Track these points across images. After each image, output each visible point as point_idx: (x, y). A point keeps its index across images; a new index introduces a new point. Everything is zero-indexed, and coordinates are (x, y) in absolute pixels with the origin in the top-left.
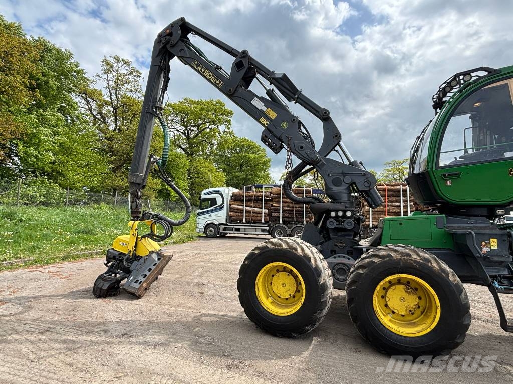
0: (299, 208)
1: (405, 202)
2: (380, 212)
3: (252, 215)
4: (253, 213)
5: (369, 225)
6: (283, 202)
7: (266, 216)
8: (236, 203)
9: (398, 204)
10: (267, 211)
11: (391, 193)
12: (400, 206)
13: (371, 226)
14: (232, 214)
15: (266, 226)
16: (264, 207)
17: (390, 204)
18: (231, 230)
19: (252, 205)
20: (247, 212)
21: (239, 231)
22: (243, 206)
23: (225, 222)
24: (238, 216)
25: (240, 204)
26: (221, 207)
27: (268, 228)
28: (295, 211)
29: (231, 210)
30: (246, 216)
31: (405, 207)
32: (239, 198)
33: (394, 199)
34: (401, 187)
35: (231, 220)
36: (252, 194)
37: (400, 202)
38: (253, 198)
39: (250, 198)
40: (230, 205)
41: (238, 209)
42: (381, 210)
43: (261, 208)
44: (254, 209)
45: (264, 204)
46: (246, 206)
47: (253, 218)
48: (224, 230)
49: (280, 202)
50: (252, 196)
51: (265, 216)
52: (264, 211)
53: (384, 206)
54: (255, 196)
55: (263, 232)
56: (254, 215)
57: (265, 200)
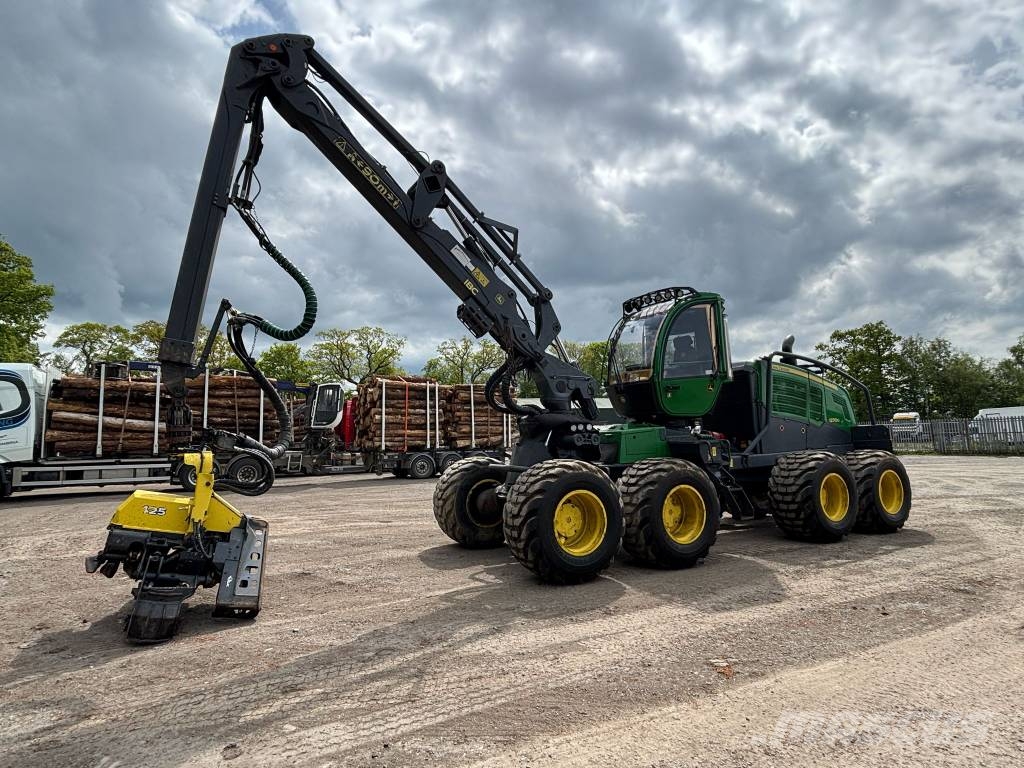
0: (248, 417)
1: (433, 407)
2: (396, 423)
3: (122, 435)
4: (126, 431)
5: (380, 446)
6: (210, 405)
7: (163, 436)
8: (70, 407)
9: (423, 411)
10: (164, 425)
11: (413, 393)
12: (425, 414)
13: (383, 448)
14: (56, 433)
15: (166, 459)
16: (160, 417)
17: (412, 411)
18: (55, 476)
19: (125, 411)
20: (106, 428)
21: (82, 478)
22: (97, 414)
23: (30, 457)
24: (78, 440)
25: (85, 409)
26: (17, 418)
27: (169, 465)
28: (240, 425)
29: (52, 426)
30: (103, 439)
31: (433, 415)
32: (83, 393)
33: (417, 403)
34: (428, 385)
35: (46, 449)
36: (125, 383)
37: (425, 408)
38: (128, 394)
39: (118, 394)
40: (49, 412)
41: (85, 424)
42: (398, 421)
43: (153, 419)
44: (128, 421)
45: (160, 409)
46: (105, 414)
47: (126, 443)
48: (25, 479)
49: (203, 405)
50: (124, 389)
51: (160, 438)
52: (158, 426)
53: (403, 415)
54: (133, 390)
55: (155, 475)
56: (129, 435)
57: (163, 401)
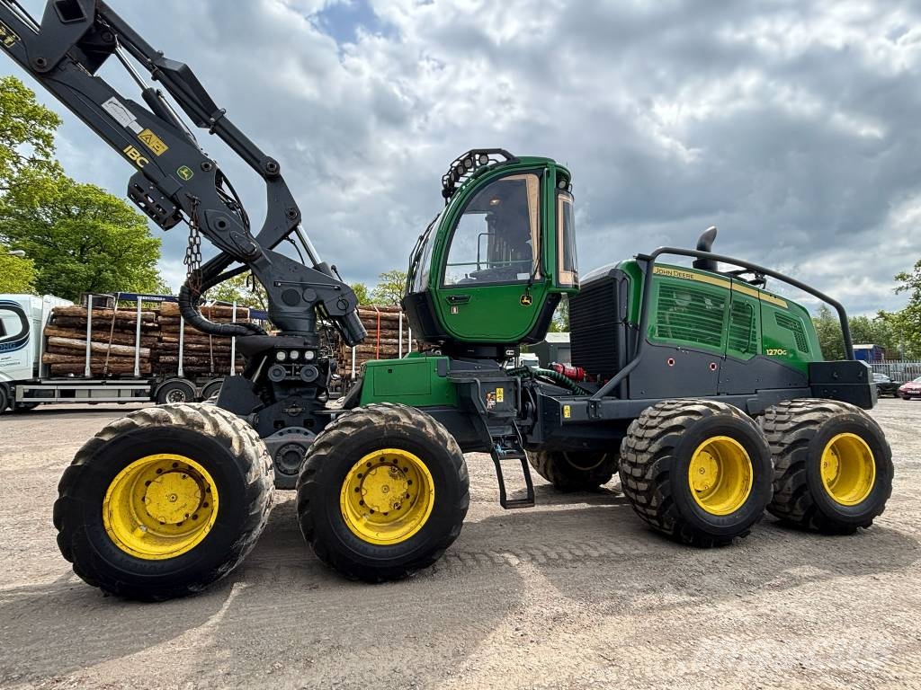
0: (221, 344)
1: (406, 337)
2: (368, 352)
3: (108, 359)
4: (112, 355)
5: (350, 375)
6: (185, 333)
7: (146, 360)
8: (64, 333)
9: (395, 341)
10: (147, 351)
11: (385, 323)
12: (398, 344)
13: (353, 376)
14: (52, 356)
15: (146, 382)
16: (141, 342)
17: (383, 340)
18: (51, 394)
19: (110, 337)
20: (94, 352)
21: (73, 396)
22: (85, 339)
23: (30, 376)
24: (72, 362)
25: (76, 336)
26: (19, 342)
27: (149, 387)
28: (214, 351)
29: (49, 350)
30: (92, 362)
31: (405, 345)
32: (74, 320)
33: (390, 333)
34: (401, 314)
35: (51, 371)
36: (110, 312)
37: (398, 338)
38: (113, 322)
39: (103, 322)
40: (47, 337)
41: (70, 347)
42: (369, 350)
43: (134, 345)
44: (113, 346)
45: (141, 336)
46: (93, 340)
47: (112, 366)
48: (26, 395)
49: (179, 333)
50: (109, 318)
51: (141, 362)
52: (139, 351)
53: (375, 344)
54: (117, 319)
55: (137, 395)
56: (115, 359)
57: (143, 328)
